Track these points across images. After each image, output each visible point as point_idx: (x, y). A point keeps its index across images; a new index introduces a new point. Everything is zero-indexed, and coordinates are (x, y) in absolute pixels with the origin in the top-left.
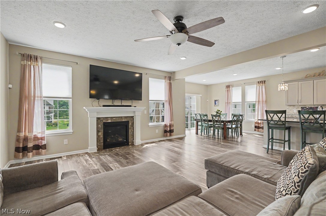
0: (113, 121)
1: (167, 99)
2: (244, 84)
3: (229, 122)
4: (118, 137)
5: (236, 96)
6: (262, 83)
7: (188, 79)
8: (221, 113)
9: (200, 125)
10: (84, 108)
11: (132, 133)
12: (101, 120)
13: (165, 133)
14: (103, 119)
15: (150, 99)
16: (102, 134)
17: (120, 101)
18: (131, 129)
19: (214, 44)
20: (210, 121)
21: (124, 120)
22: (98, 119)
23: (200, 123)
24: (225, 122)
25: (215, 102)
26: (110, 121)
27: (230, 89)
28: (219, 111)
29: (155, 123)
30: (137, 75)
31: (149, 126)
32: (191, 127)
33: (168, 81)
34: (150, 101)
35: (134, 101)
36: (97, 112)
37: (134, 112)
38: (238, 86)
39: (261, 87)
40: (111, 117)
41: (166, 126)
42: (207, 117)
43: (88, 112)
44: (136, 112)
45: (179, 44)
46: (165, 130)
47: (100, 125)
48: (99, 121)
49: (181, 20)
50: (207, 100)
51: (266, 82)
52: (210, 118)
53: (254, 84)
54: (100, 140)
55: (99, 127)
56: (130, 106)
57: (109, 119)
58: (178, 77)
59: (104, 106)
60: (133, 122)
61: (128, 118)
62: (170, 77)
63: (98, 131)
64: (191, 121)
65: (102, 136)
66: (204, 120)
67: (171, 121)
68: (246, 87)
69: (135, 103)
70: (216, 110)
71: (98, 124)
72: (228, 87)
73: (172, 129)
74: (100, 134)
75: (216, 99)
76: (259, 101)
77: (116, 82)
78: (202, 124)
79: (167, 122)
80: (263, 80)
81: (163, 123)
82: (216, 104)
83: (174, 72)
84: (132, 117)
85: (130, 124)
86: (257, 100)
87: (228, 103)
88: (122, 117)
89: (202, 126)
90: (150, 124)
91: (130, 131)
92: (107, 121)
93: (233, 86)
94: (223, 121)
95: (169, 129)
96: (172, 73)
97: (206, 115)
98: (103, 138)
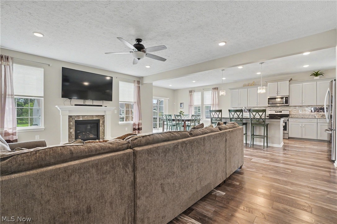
0: (84, 119)
1: (136, 101)
2: (203, 89)
3: (188, 120)
4: (89, 134)
5: (197, 100)
6: (216, 90)
7: (155, 83)
8: (183, 114)
9: (166, 125)
10: (57, 106)
11: (102, 130)
12: (73, 118)
13: (134, 131)
14: (74, 117)
15: (120, 101)
16: (74, 131)
17: (91, 101)
18: (101, 126)
19: (166, 60)
20: (174, 120)
21: (95, 119)
22: (70, 117)
23: (165, 123)
24: (185, 121)
25: (181, 105)
26: (82, 119)
27: (193, 93)
28: (182, 112)
29: (124, 122)
30: (108, 78)
31: (119, 124)
32: (160, 127)
33: (137, 85)
34: (120, 102)
35: (105, 102)
36: (69, 111)
37: (105, 111)
38: (198, 91)
39: (215, 92)
40: (83, 116)
41: (134, 124)
42: (171, 117)
43: (60, 110)
44: (107, 112)
45: (139, 59)
46: (134, 128)
47: (72, 123)
48: (71, 119)
49: (141, 42)
50: (175, 103)
51: (218, 89)
52: (173, 118)
53: (210, 90)
54: (72, 136)
55: (71, 125)
56: (101, 106)
57: (80, 117)
58: (145, 81)
59: (76, 105)
60: (104, 121)
61: (99, 117)
62: (139, 81)
63: (70, 128)
64: (160, 122)
65: (73, 133)
66: (169, 119)
67: (140, 120)
68: (204, 92)
69: (105, 103)
70: (179, 112)
71: (69, 122)
72: (191, 92)
73: (140, 127)
74: (72, 130)
75: (181, 102)
76: (213, 105)
77: (86, 84)
78: (167, 123)
79: (136, 120)
80: (216, 87)
81: (132, 122)
82: (181, 107)
83: (142, 77)
84: (103, 116)
85: (101, 122)
86: (212, 104)
87: (190, 106)
88: (93, 116)
89: (167, 125)
90: (120, 123)
91: (101, 128)
92: (79, 119)
93: (194, 91)
94: (183, 120)
95: (137, 127)
96: (141, 78)
97: (170, 115)
98: (74, 135)
